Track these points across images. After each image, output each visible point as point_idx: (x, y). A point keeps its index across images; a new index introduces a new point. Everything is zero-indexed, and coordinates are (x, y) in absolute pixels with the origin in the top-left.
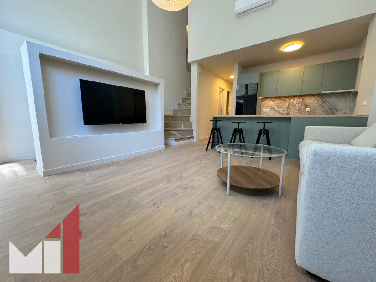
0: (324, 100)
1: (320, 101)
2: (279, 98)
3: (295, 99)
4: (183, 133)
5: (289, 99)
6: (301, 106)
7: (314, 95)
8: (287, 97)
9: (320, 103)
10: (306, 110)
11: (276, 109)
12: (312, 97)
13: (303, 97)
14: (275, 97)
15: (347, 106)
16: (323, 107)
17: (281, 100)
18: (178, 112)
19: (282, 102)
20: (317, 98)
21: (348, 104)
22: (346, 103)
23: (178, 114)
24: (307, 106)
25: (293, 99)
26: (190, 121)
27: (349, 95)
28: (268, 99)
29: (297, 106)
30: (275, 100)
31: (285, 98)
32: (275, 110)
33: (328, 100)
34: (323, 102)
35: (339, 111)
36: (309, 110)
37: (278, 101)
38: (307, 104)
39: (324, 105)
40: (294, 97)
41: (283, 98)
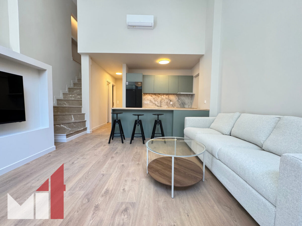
0: (179, 98)
1: (177, 98)
2: (155, 94)
3: (164, 96)
4: (75, 126)
5: (161, 95)
6: (168, 101)
7: (174, 94)
8: (159, 94)
9: (177, 99)
10: (171, 104)
11: (154, 102)
12: (173, 95)
13: (168, 95)
14: (152, 94)
15: (189, 102)
16: (179, 102)
17: (156, 96)
18: (65, 103)
19: (157, 97)
20: (176, 96)
21: (190, 101)
22: (189, 100)
23: (65, 104)
24: (171, 101)
25: (163, 95)
26: (81, 112)
27: (190, 96)
28: (148, 94)
29: (166, 100)
30: (152, 95)
31: (158, 95)
32: (152, 102)
33: (181, 98)
34: (179, 99)
35: (186, 104)
36: (172, 104)
37: (154, 96)
38: (171, 99)
39: (179, 101)
40: (164, 94)
41: (157, 95)
